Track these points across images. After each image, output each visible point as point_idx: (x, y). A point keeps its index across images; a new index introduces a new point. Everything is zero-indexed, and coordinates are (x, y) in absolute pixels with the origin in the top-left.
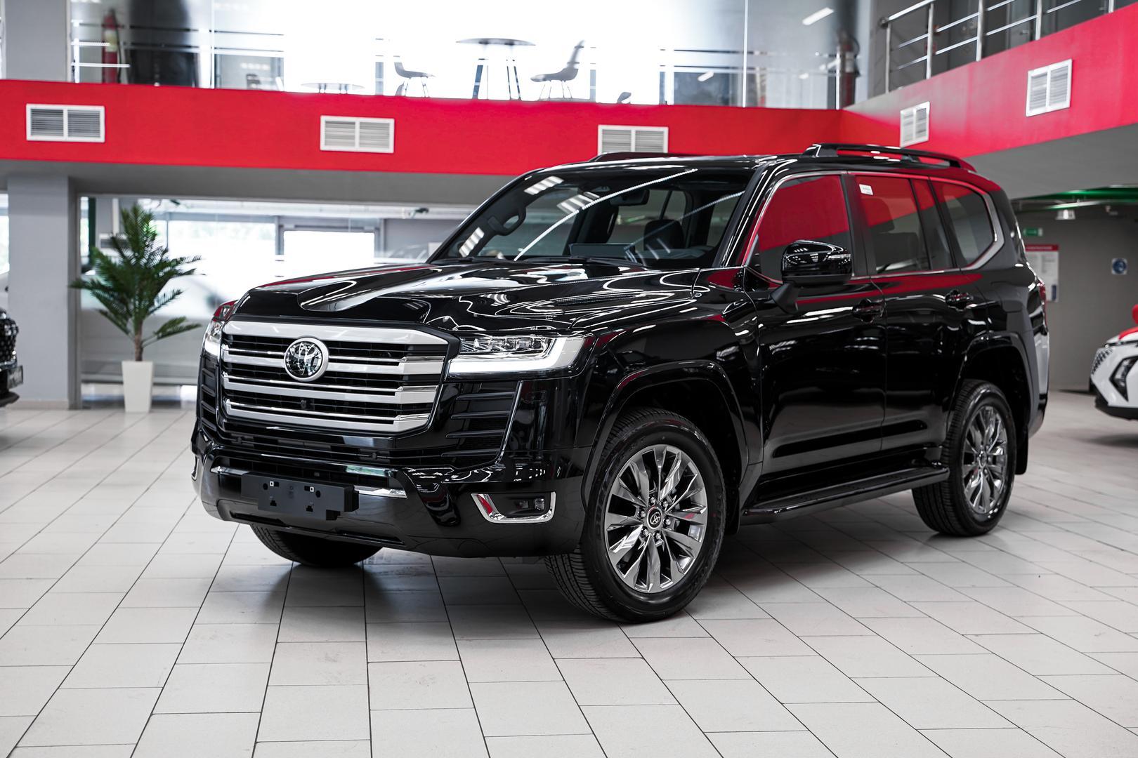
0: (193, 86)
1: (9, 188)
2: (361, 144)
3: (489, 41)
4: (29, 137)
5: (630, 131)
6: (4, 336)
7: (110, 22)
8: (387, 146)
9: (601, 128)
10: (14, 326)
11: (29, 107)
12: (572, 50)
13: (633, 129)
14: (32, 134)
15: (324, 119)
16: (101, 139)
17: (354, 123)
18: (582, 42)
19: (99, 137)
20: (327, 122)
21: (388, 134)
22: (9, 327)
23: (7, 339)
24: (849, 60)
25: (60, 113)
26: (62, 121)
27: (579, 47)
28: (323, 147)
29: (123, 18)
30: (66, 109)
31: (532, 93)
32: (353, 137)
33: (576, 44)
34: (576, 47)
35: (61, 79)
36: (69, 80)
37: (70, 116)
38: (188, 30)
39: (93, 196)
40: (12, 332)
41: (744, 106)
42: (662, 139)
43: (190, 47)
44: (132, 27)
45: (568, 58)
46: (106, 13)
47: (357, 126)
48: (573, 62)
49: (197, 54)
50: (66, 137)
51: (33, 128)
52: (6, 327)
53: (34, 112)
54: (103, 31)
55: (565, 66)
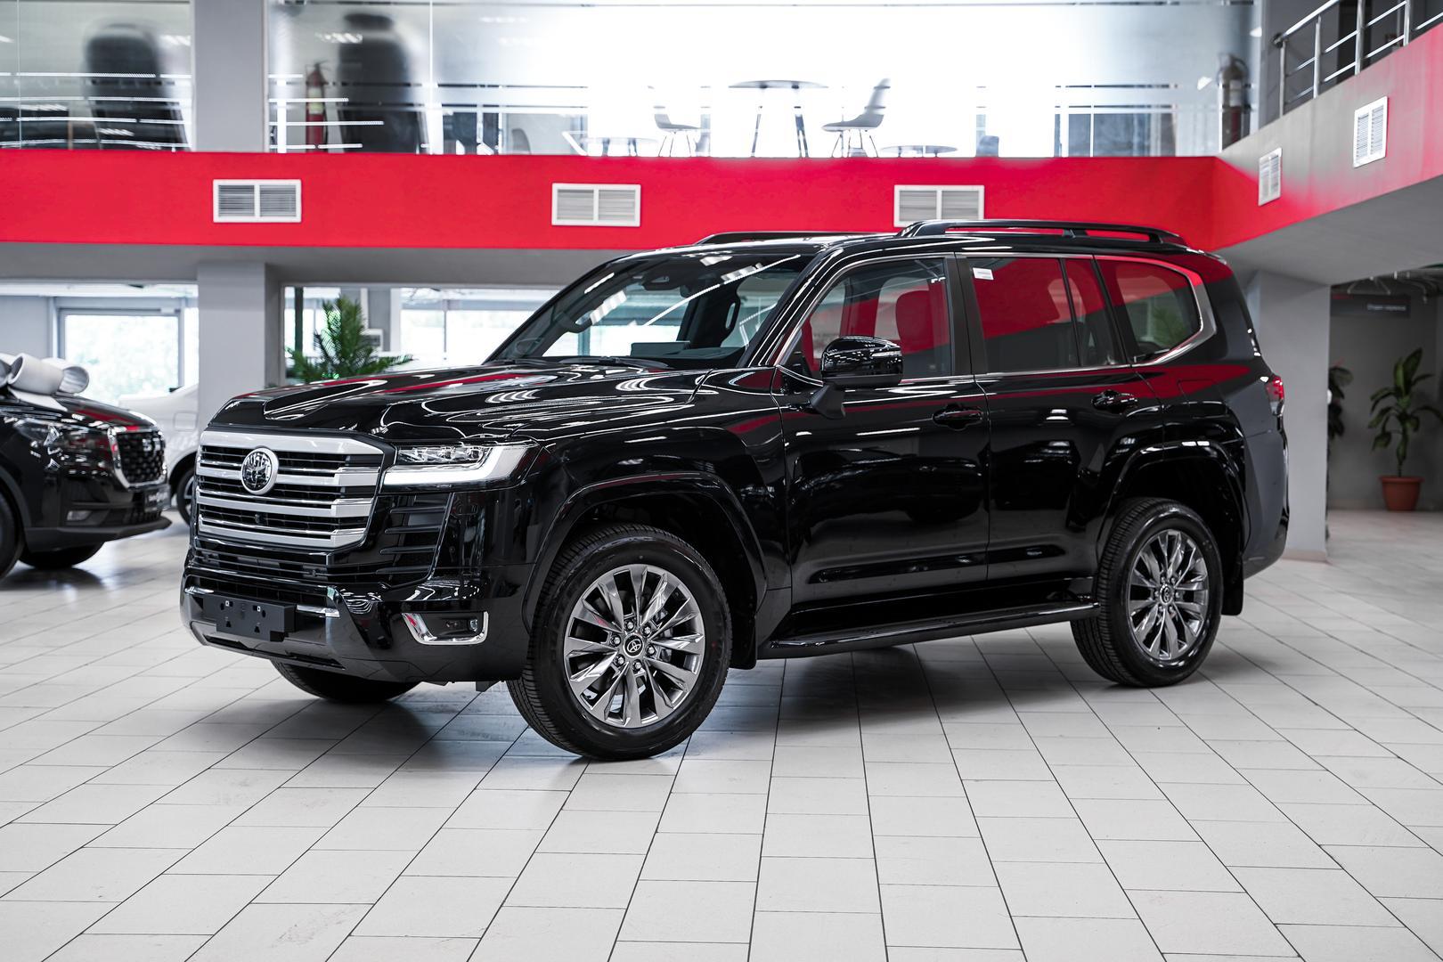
0: (418, 152)
1: (199, 278)
2: (600, 217)
3: (768, 84)
4: (217, 218)
5: (935, 192)
6: (143, 452)
7: (316, 80)
8: (632, 217)
9: (898, 189)
10: (156, 440)
11: (217, 183)
12: (869, 93)
13: (939, 189)
14: (220, 214)
15: (556, 187)
16: (297, 219)
17: (592, 192)
18: (885, 81)
19: (295, 216)
20: (560, 191)
21: (634, 203)
22: (149, 441)
23: (146, 455)
24: (1236, 90)
25: (251, 189)
26: (253, 198)
27: (882, 87)
28: (555, 221)
29: (330, 74)
30: (257, 184)
31: (824, 147)
32: (591, 208)
33: (876, 84)
34: (875, 88)
35: (255, 149)
36: (268, 148)
37: (263, 192)
38: (409, 85)
39: (299, 285)
40: (154, 447)
41: (1091, 155)
42: (977, 200)
43: (412, 105)
44: (344, 84)
45: (866, 101)
46: (311, 69)
47: (596, 194)
48: (874, 105)
49: (420, 113)
50: (257, 218)
51: (223, 208)
52: (144, 441)
53: (223, 189)
54: (307, 89)
55: (862, 111)
